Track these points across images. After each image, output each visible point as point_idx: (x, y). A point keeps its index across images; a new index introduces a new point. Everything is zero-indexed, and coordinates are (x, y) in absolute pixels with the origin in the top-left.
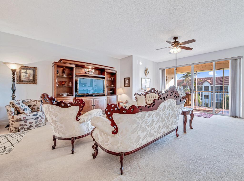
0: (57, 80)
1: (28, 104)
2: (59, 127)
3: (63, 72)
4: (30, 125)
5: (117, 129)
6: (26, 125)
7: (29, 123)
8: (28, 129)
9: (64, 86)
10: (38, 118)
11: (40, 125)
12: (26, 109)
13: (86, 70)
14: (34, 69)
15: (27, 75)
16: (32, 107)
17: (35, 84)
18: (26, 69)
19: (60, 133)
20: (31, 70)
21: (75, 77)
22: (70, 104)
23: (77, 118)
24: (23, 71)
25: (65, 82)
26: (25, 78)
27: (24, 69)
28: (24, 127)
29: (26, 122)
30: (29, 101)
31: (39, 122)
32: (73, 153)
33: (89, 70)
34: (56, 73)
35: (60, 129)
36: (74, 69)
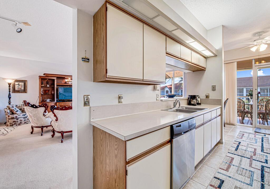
0: (42, 89)
1: (20, 108)
2: (33, 120)
3: (47, 83)
4: (20, 122)
5: (57, 118)
6: (18, 122)
7: (20, 121)
8: (19, 125)
9: (48, 94)
10: (26, 117)
11: (27, 122)
12: (18, 111)
13: (66, 80)
14: (25, 82)
15: (20, 86)
16: (22, 110)
17: (26, 93)
18: (19, 82)
19: (35, 124)
20: (22, 82)
21: (56, 86)
22: (39, 106)
23: (44, 115)
24: (16, 83)
25: (48, 91)
26: (18, 89)
27: (17, 82)
28: (17, 123)
29: (17, 119)
30: (21, 105)
31: (27, 120)
32: (42, 135)
33: (69, 80)
34: (41, 84)
35: (34, 121)
36: (56, 80)
